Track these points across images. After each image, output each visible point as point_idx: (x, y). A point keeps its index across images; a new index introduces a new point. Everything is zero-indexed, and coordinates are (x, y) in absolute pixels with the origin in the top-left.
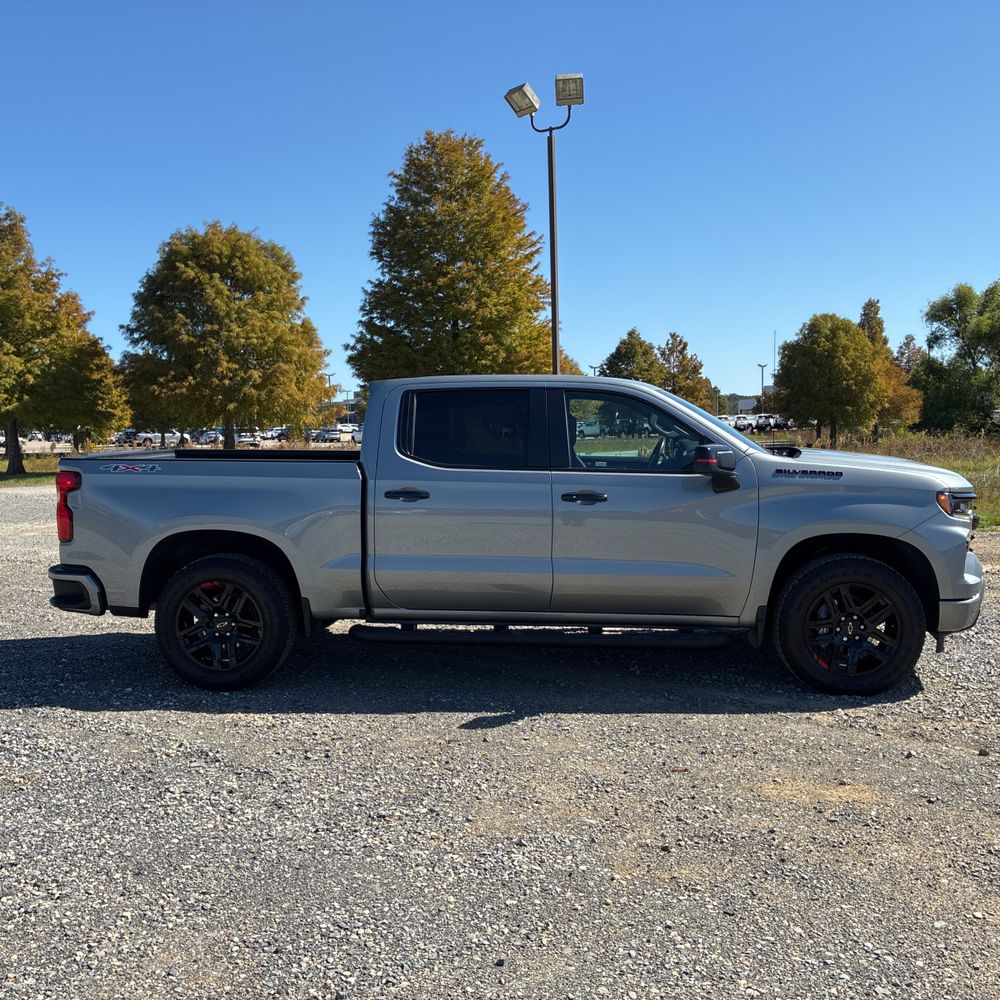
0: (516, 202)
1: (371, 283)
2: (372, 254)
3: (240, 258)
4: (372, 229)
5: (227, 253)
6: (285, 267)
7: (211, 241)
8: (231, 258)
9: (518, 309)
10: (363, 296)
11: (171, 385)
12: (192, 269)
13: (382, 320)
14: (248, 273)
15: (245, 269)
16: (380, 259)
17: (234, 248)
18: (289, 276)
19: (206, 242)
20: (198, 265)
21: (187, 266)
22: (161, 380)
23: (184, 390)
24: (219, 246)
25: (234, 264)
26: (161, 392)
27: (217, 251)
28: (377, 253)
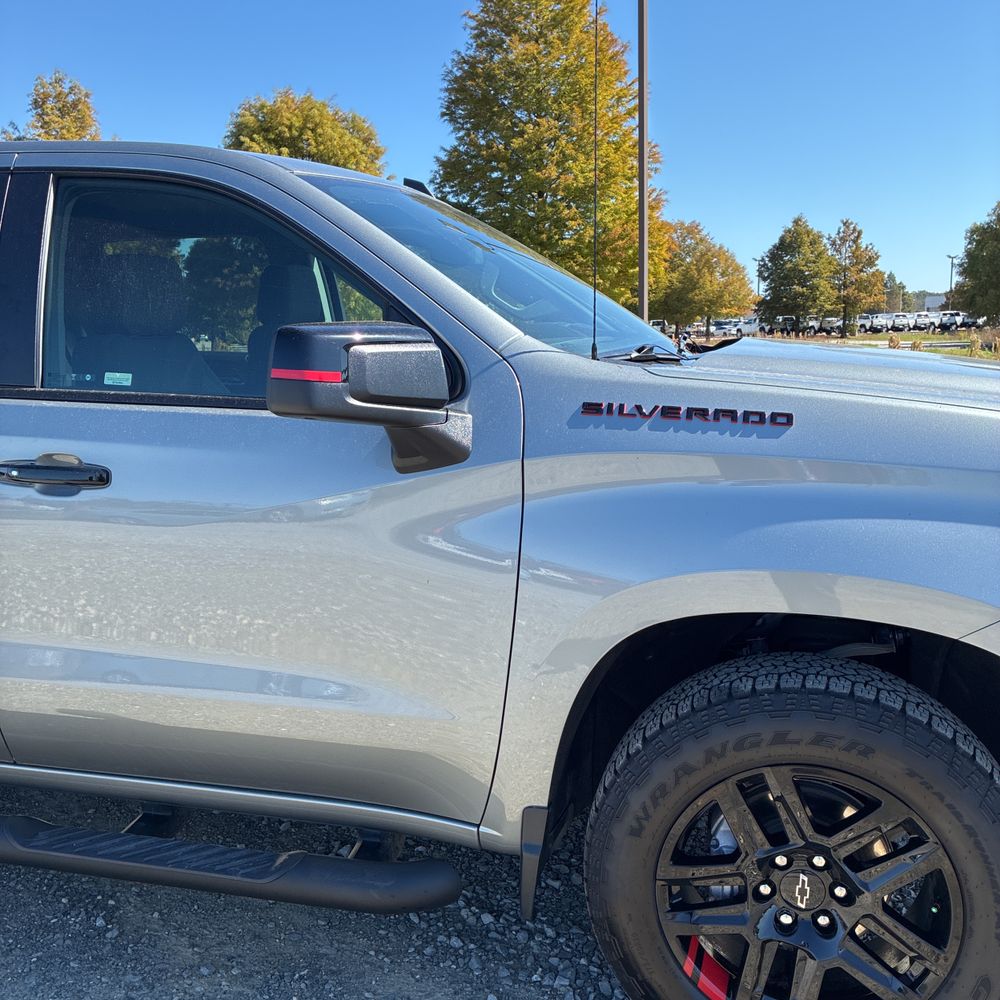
0: (614, 41)
1: (445, 150)
2: (443, 115)
3: (313, 130)
4: (445, 85)
5: (297, 125)
6: (366, 141)
7: (279, 110)
8: (302, 130)
9: (610, 176)
10: (436, 167)
11: (236, 276)
12: (259, 144)
13: (456, 194)
14: (322, 147)
15: (318, 144)
16: (453, 120)
17: (307, 119)
18: (371, 151)
19: (275, 113)
20: (266, 139)
21: (252, 140)
22: (226, 271)
23: (250, 282)
24: (290, 119)
25: (305, 137)
26: (225, 284)
27: (288, 123)
28: (449, 114)
